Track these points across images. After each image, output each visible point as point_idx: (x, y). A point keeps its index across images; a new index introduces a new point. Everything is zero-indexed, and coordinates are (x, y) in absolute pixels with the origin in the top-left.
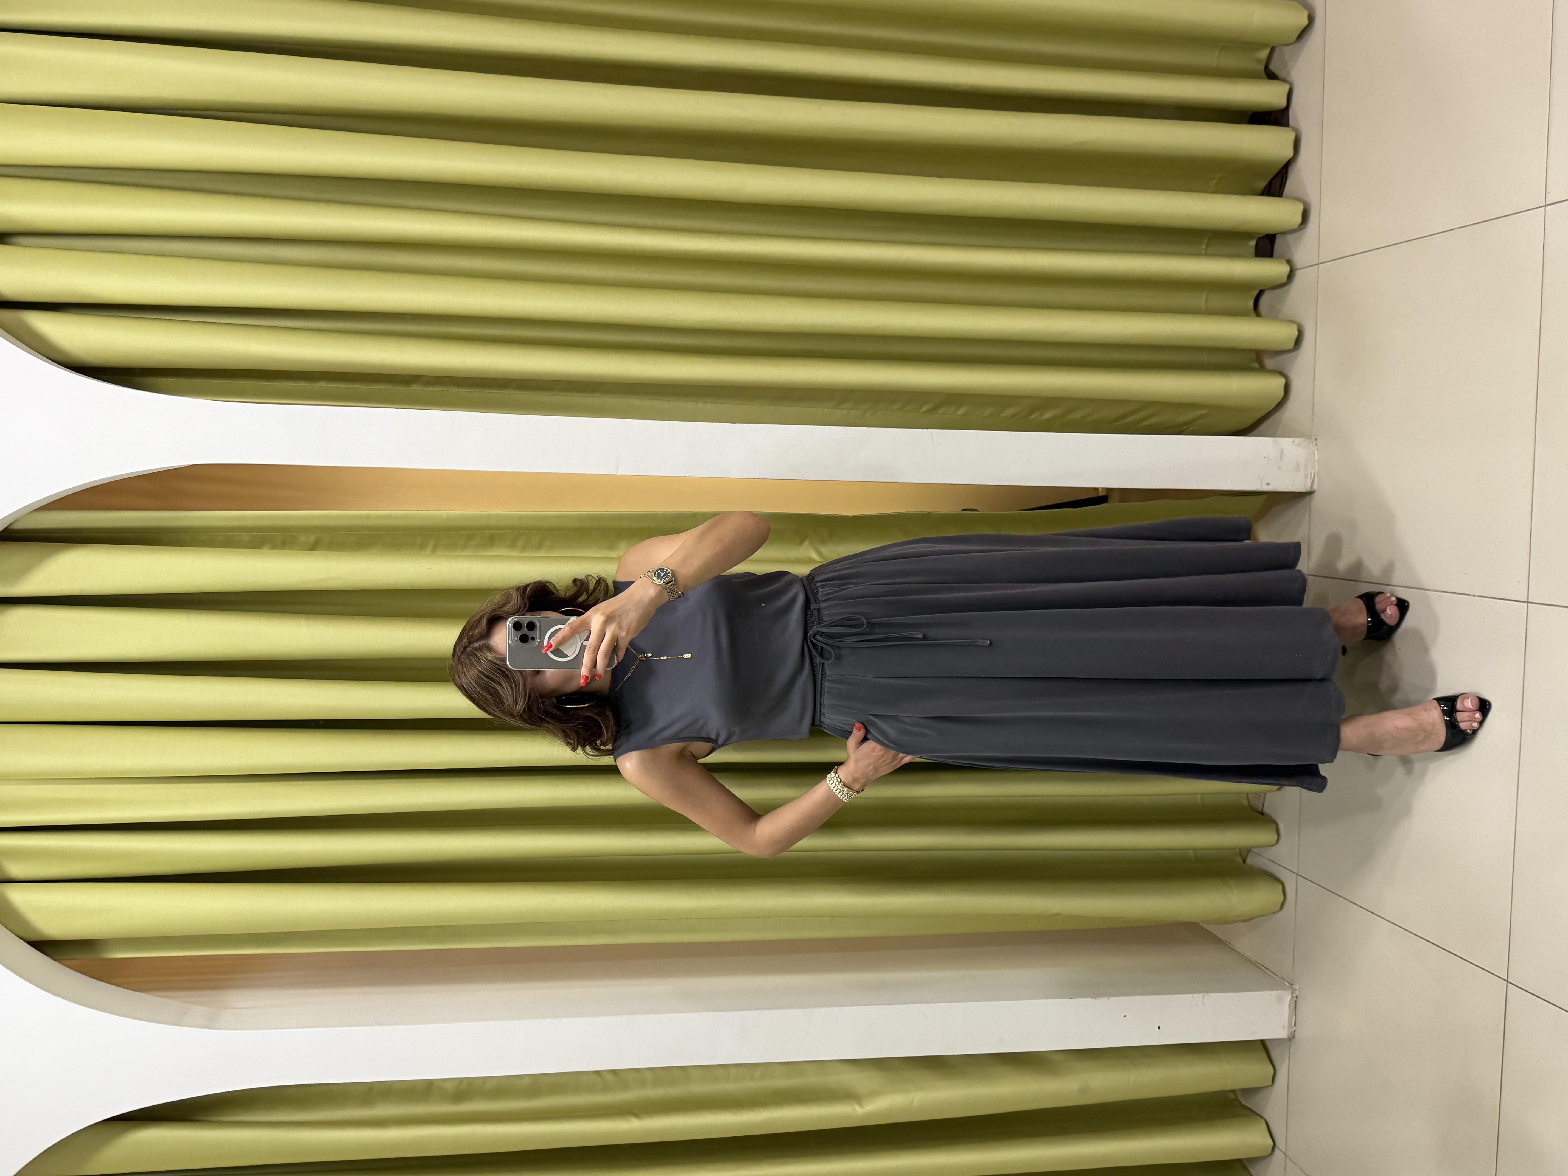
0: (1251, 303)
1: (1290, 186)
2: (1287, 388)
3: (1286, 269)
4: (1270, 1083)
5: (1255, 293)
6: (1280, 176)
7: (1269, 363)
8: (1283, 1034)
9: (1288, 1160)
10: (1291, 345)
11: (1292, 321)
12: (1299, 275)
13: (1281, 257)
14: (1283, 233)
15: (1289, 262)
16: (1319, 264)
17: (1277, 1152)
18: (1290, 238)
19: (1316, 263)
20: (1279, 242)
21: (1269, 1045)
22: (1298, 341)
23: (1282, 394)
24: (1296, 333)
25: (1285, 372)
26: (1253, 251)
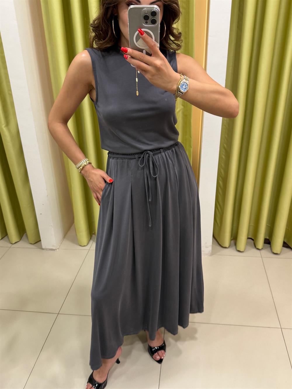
0: (250, 237)
1: (285, 249)
2: (226, 248)
3: (260, 248)
4: (30, 242)
5: (253, 238)
6: (287, 246)
7: (233, 242)
8: (43, 247)
9: (8, 248)
10: (238, 249)
11: (245, 249)
12: (258, 251)
13: (264, 246)
14: (271, 247)
15: (262, 249)
16: (262, 257)
17: (11, 245)
18: (269, 249)
19: (262, 256)
20: (268, 245)
21: (39, 242)
22: (239, 251)
23: (224, 246)
24: (242, 251)
25: (230, 247)
26: (266, 238)
